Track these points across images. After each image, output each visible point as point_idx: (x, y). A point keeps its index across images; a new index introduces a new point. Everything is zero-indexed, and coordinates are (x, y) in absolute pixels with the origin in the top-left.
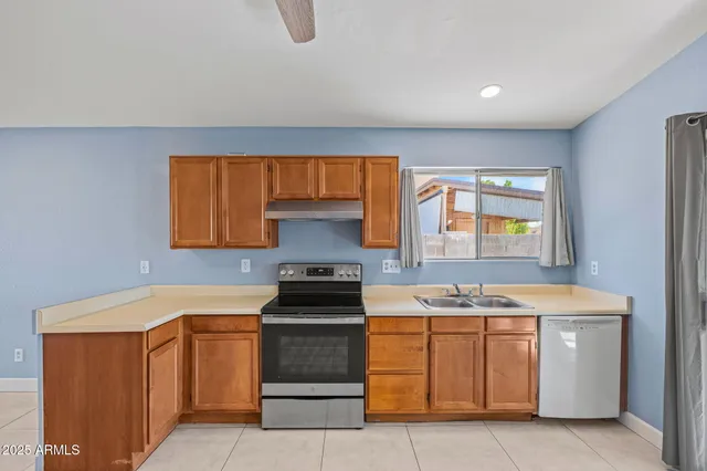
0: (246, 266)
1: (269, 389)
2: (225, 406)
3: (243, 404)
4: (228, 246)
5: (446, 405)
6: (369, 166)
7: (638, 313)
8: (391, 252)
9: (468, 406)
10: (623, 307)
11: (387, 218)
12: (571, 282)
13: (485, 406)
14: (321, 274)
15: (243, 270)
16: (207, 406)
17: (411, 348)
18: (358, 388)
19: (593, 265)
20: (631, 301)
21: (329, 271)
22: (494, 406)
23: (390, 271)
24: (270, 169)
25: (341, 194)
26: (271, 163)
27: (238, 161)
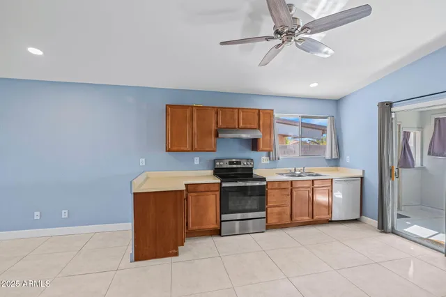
0: (197, 161)
1: (224, 217)
2: (204, 227)
3: (213, 225)
4: (196, 151)
5: (298, 219)
6: (261, 113)
7: (366, 176)
8: (265, 153)
9: (306, 218)
10: (360, 174)
11: (268, 137)
12: (337, 166)
13: (313, 218)
14: (235, 164)
15: (195, 163)
16: (196, 228)
17: (284, 195)
18: (263, 214)
19: (347, 157)
20: (364, 171)
21: (238, 163)
22: (316, 217)
23: (265, 162)
24: (217, 113)
25: (249, 126)
26: (217, 110)
27: (201, 109)
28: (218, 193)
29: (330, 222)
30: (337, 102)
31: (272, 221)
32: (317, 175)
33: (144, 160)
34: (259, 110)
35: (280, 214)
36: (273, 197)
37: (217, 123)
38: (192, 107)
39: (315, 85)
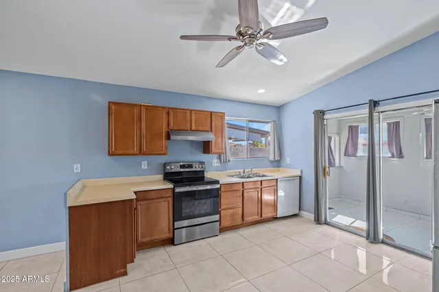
0: (144, 165)
1: (178, 224)
2: (154, 238)
3: (166, 235)
4: (145, 154)
5: (248, 219)
6: (213, 117)
7: (304, 175)
8: (216, 156)
9: (256, 218)
10: (299, 174)
11: (220, 139)
12: (279, 166)
13: (261, 216)
14: (187, 167)
15: (143, 167)
16: (146, 240)
17: (236, 196)
18: (216, 217)
19: (288, 160)
20: (301, 171)
21: (190, 166)
22: (264, 216)
23: (216, 165)
24: (168, 114)
25: (201, 128)
26: (169, 111)
27: (151, 109)
28: (170, 200)
29: (275, 219)
30: (279, 108)
31: (225, 223)
32: (264, 176)
33: (79, 165)
34: (211, 113)
35: (232, 215)
36: (225, 200)
37: (168, 125)
38: (141, 106)
39: (261, 91)
